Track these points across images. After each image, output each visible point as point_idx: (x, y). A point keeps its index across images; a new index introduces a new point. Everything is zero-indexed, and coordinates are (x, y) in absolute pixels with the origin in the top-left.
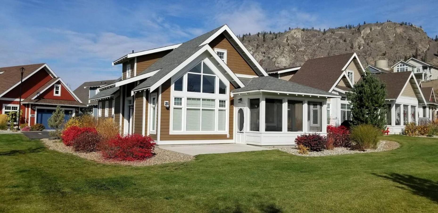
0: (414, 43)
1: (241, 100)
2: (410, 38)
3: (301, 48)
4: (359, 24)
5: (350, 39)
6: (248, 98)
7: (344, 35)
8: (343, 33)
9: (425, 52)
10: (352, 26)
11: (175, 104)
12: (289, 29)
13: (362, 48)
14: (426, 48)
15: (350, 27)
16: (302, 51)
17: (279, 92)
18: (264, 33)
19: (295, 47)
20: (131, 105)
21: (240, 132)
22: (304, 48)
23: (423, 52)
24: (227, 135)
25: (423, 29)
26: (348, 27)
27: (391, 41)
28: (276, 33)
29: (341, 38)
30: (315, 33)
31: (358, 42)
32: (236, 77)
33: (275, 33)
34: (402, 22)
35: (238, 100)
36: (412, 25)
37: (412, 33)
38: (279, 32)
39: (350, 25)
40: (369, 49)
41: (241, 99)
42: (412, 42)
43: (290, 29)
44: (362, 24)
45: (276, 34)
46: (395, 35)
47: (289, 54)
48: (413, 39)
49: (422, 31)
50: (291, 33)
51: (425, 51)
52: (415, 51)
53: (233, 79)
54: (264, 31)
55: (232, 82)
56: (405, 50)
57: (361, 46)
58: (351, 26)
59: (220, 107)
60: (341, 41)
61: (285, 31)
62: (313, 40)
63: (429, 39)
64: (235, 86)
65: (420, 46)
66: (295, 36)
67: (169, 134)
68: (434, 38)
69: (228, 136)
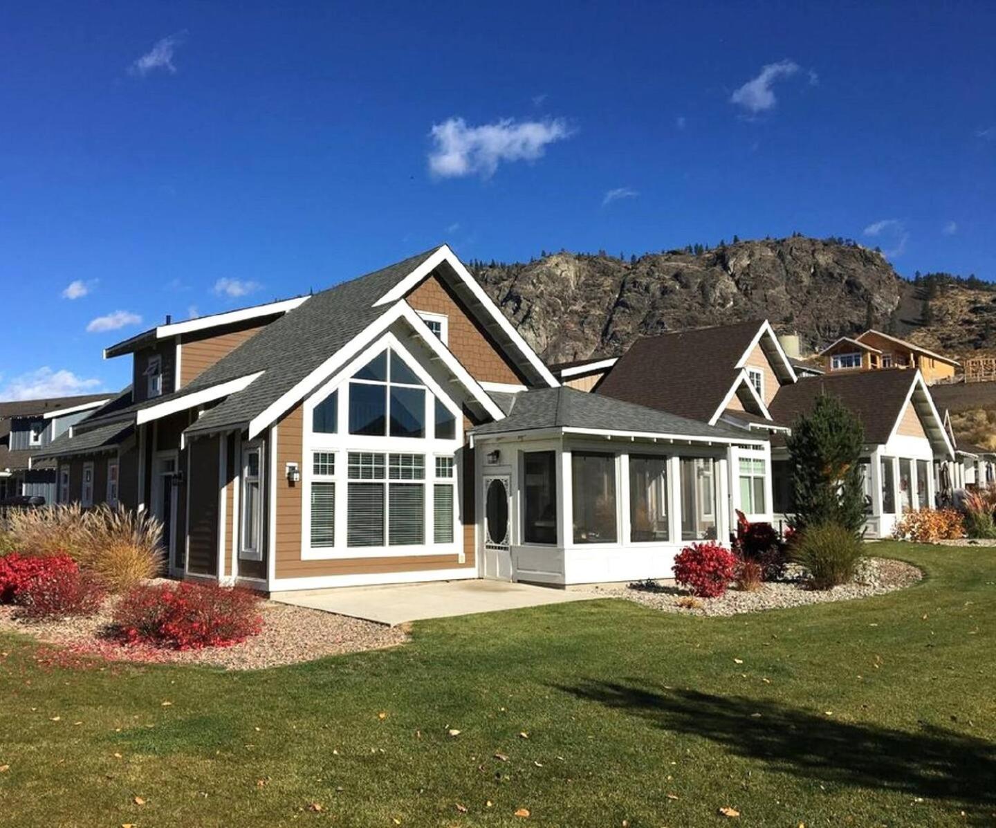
0: (862, 291)
1: (498, 457)
2: (852, 278)
3: (575, 305)
4: (722, 243)
5: (699, 280)
6: (520, 451)
7: (686, 271)
8: (682, 264)
9: (889, 314)
10: (704, 248)
11: (316, 471)
12: (541, 254)
13: (732, 303)
14: (893, 303)
15: (699, 251)
16: (576, 312)
17: (609, 433)
18: (476, 265)
19: (559, 301)
20: (171, 473)
21: (498, 545)
22: (584, 304)
23: (886, 314)
24: (458, 555)
25: (882, 255)
26: (693, 250)
27: (805, 286)
28: (509, 263)
29: (677, 277)
30: (611, 264)
31: (721, 289)
32: (479, 391)
33: (507, 265)
34: (830, 236)
35: (489, 455)
36: (855, 246)
37: (855, 265)
38: (515, 263)
39: (699, 244)
40: (749, 306)
41: (497, 454)
42: (858, 289)
43: (544, 254)
44: (729, 241)
45: (509, 267)
46: (812, 270)
47: (545, 322)
48: (861, 280)
49: (882, 260)
50: (548, 265)
51: (890, 310)
52: (864, 312)
53: (471, 397)
54: (476, 260)
55: (470, 404)
56: (840, 308)
57: (729, 299)
58: (701, 246)
59: (438, 475)
60: (677, 287)
61: (532, 261)
62: (606, 283)
63: (900, 280)
64: (477, 416)
65: (877, 299)
66: (558, 272)
67: (300, 560)
68: (912, 279)
69: (462, 560)
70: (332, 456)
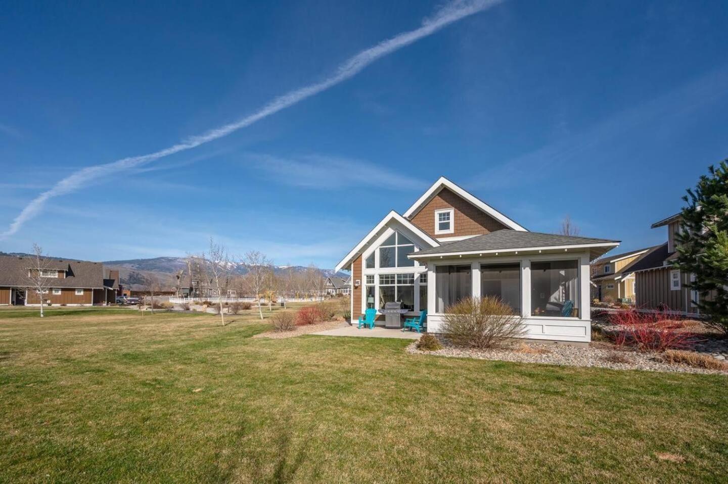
70: (373, 276)
